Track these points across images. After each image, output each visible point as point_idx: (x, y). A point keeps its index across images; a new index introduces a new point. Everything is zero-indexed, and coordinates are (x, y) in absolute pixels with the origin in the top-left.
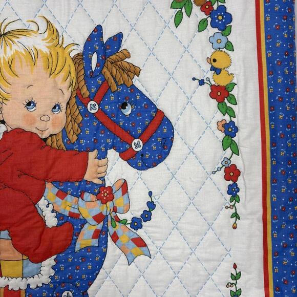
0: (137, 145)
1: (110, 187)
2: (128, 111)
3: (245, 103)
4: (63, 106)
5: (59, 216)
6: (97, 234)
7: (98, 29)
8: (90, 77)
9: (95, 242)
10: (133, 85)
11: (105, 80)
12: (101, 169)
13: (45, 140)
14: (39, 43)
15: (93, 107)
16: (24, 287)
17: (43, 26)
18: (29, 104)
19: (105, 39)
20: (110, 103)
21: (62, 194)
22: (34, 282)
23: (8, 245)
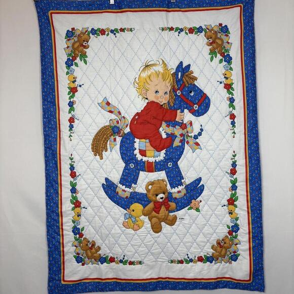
0: (196, 107)
1: (185, 124)
2: (192, 94)
3: (237, 90)
4: (168, 92)
5: (167, 134)
6: (181, 141)
7: (181, 63)
8: (178, 81)
9: (180, 144)
10: (194, 84)
11: (183, 82)
12: (182, 117)
13: (162, 105)
14: (160, 69)
15: (179, 93)
16: (154, 161)
17: (161, 62)
18: (156, 92)
19: (184, 67)
20: (186, 91)
21: (168, 126)
22: (158, 159)
23: (148, 144)
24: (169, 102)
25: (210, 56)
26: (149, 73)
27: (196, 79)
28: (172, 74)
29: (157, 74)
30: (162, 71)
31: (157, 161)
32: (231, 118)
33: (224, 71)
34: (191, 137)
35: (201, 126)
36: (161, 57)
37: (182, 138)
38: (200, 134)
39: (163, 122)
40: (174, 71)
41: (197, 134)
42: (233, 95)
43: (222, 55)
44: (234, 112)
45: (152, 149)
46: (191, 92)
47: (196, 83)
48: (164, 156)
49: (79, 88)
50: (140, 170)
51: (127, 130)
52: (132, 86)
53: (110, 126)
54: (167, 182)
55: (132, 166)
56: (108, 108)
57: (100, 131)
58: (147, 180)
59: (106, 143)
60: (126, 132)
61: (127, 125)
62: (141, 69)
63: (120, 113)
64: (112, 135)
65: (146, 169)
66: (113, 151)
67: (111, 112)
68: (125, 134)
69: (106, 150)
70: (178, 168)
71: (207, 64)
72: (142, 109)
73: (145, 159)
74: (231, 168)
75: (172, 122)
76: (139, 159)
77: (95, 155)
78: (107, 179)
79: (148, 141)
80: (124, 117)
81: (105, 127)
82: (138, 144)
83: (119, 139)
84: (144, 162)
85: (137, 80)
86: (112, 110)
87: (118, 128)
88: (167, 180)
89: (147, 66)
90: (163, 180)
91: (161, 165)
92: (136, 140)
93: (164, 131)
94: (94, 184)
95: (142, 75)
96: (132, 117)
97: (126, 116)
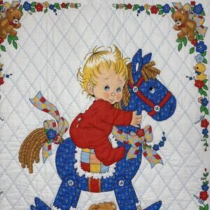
0: (157, 109)
1: (143, 130)
2: (153, 91)
4: (122, 89)
5: (119, 143)
6: (137, 152)
7: (140, 51)
8: (135, 74)
9: (135, 156)
10: (156, 79)
11: (142, 76)
12: (139, 120)
13: (113, 105)
14: (112, 57)
15: (135, 89)
16: (100, 178)
17: (114, 49)
18: (106, 87)
19: (143, 56)
20: (144, 87)
21: (120, 132)
22: (106, 175)
23: (93, 156)
24: (122, 100)
25: (178, 44)
26: (98, 63)
27: (158, 72)
28: (127, 66)
29: (109, 64)
30: (115, 61)
31: (104, 178)
32: (202, 126)
33: (195, 64)
34: (150, 147)
35: (164, 133)
36: (114, 42)
37: (138, 148)
38: (162, 144)
39: (114, 127)
40: (130, 61)
41: (157, 143)
42: (206, 95)
43: (194, 42)
44: (207, 117)
45: (99, 162)
46: (151, 89)
47: (158, 77)
48: (114, 171)
49: (5, 79)
50: (81, 189)
51: (67, 135)
52: (74, 79)
53: (44, 129)
54: (117, 205)
55: (71, 183)
56: (43, 106)
57: (30, 136)
58: (90, 203)
59: (38, 152)
60: (64, 139)
61: (66, 129)
62: (88, 57)
63: (57, 113)
64: (46, 141)
65: (90, 188)
66: (47, 162)
67: (46, 110)
68: (64, 141)
69: (38, 161)
70: (132, 188)
71: (174, 54)
72: (87, 109)
73: (88, 175)
74: (202, 190)
75: (126, 127)
76: (81, 175)
77: (24, 167)
78: (37, 200)
79: (93, 151)
80: (63, 119)
81: (37, 130)
82: (80, 154)
83: (55, 147)
84: (87, 179)
85: (81, 70)
86: (48, 109)
87: (55, 132)
88: (116, 203)
89: (95, 54)
90: (111, 204)
91: (108, 183)
92: (78, 149)
93: (114, 139)
94: (20, 205)
95: (88, 64)
96: (73, 119)
97: (66, 117)
